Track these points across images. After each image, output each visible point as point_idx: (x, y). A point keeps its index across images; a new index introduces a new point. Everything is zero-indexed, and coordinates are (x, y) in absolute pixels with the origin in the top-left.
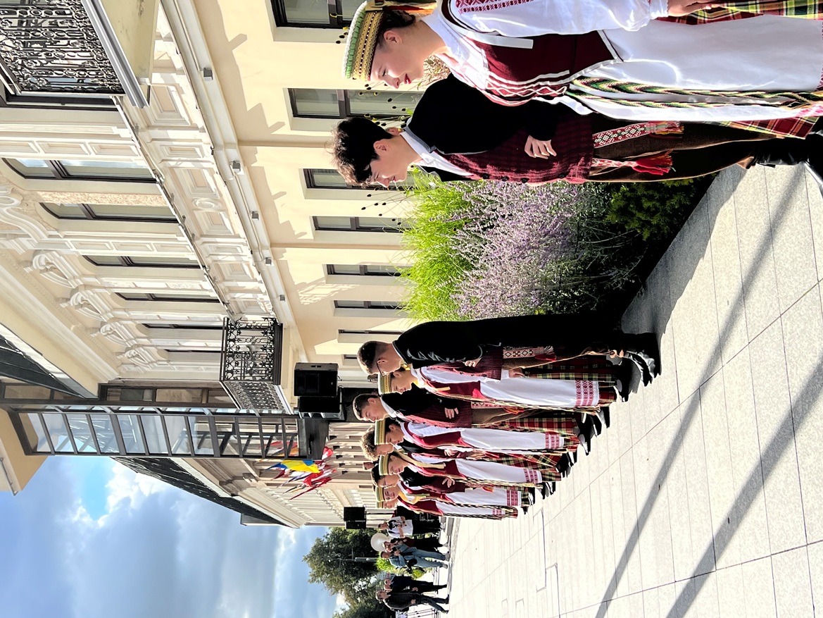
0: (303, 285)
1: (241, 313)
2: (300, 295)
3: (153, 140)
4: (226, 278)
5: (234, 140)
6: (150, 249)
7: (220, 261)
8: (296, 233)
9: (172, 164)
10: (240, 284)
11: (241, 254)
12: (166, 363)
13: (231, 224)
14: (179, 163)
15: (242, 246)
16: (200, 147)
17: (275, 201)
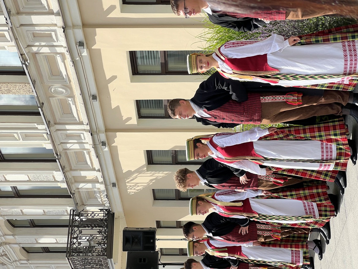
0: (130, 173)
1: (83, 205)
2: (127, 184)
3: (22, 25)
4: (73, 168)
5: (80, 23)
6: (18, 138)
7: (68, 149)
8: (124, 118)
9: (35, 49)
10: (83, 173)
11: (83, 141)
12: (26, 262)
13: (77, 110)
14: (40, 48)
15: (84, 132)
16: (55, 31)
17: (108, 85)
